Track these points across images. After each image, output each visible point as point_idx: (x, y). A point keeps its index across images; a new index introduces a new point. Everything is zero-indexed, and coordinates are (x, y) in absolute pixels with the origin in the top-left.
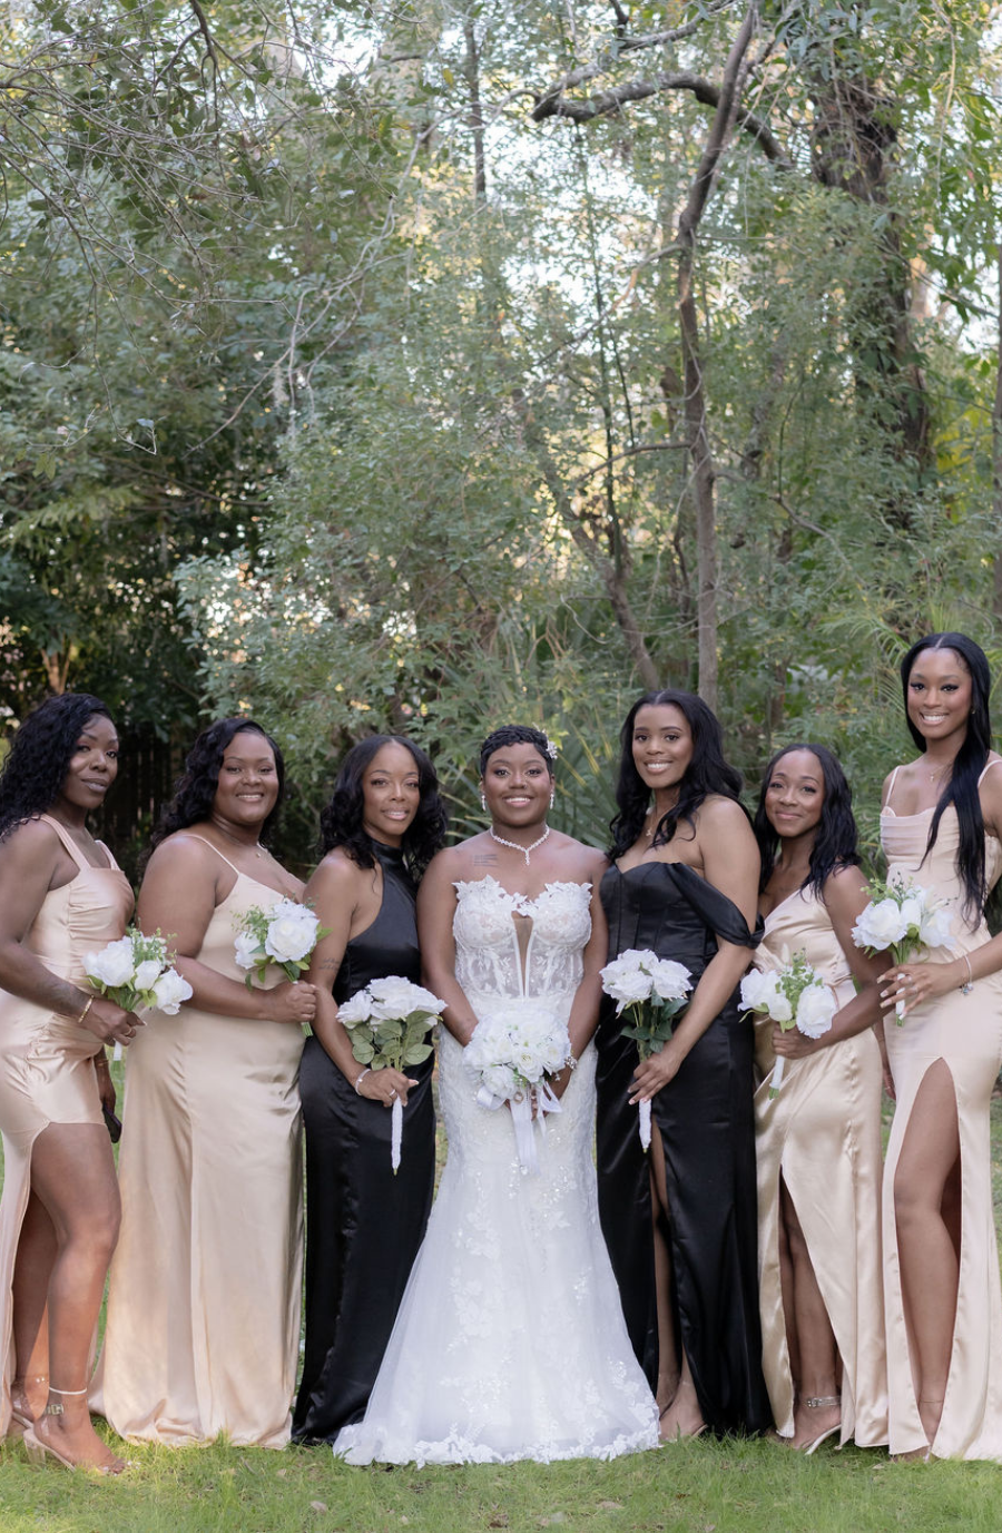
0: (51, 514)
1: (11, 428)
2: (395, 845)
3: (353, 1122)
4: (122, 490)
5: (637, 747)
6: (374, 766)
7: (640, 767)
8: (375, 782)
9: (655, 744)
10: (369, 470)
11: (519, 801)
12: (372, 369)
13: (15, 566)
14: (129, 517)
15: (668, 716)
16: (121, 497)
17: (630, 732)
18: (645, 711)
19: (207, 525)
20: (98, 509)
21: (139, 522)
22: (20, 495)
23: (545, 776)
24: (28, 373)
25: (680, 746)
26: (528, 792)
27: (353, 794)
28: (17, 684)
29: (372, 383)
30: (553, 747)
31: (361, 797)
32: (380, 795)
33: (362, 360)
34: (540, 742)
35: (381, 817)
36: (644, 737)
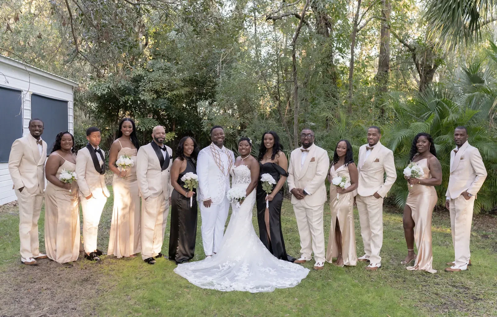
0: (175, 92)
1: (167, 76)
2: (189, 156)
3: (181, 206)
4: (187, 88)
5: (265, 141)
6: (186, 142)
7: (265, 145)
8: (186, 145)
9: (268, 141)
10: (235, 85)
11: (244, 151)
12: (236, 66)
13: (167, 102)
14: (188, 93)
15: (270, 136)
16: (187, 89)
17: (263, 139)
18: (266, 135)
19: (200, 94)
20: (183, 91)
21: (189, 93)
22: (168, 88)
23: (249, 146)
24: (170, 66)
25: (272, 141)
26: (245, 149)
27: (181, 148)
28: (166, 122)
29: (236, 68)
30: (251, 141)
31: (183, 148)
32: (187, 147)
33: (234, 65)
34: (249, 141)
35: (187, 151)
36: (266, 139)
